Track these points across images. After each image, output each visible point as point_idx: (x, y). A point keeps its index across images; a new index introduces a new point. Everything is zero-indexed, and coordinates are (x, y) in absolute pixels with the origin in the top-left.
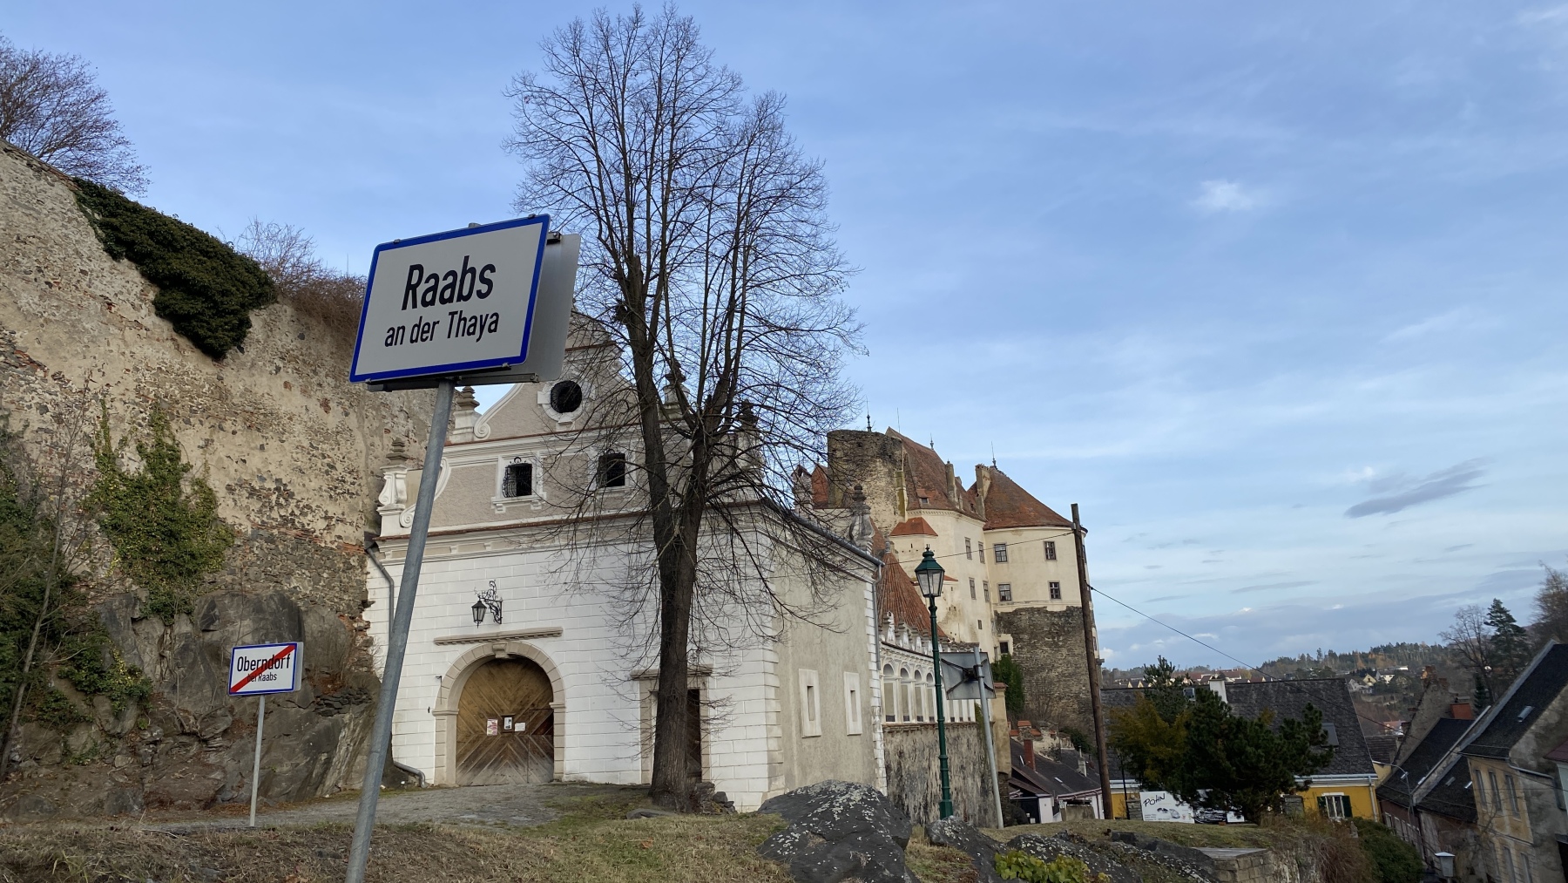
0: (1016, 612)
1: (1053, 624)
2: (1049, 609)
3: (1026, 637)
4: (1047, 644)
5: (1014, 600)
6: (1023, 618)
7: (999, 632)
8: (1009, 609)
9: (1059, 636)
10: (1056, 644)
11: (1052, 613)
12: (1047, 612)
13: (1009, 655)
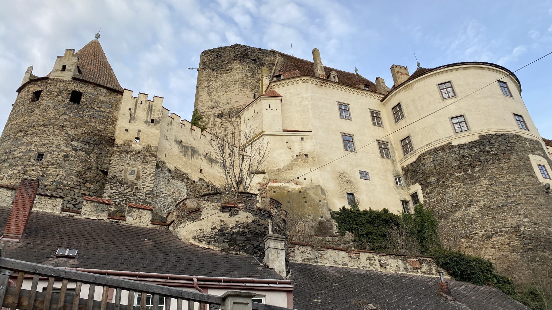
0: (419, 159)
1: (464, 156)
2: (455, 143)
3: (433, 179)
4: (458, 180)
5: (415, 148)
6: (427, 161)
7: (409, 185)
8: (412, 159)
9: (473, 167)
10: (472, 177)
11: (460, 147)
12: (453, 147)
13: (420, 205)
